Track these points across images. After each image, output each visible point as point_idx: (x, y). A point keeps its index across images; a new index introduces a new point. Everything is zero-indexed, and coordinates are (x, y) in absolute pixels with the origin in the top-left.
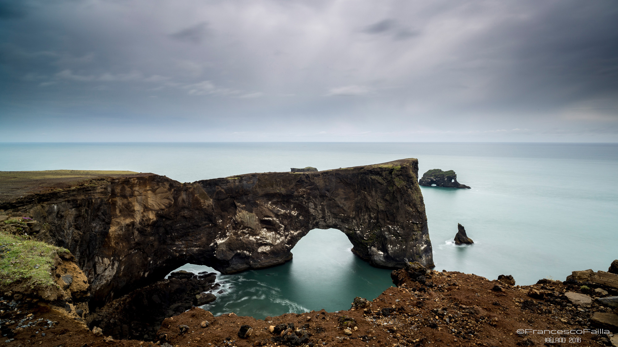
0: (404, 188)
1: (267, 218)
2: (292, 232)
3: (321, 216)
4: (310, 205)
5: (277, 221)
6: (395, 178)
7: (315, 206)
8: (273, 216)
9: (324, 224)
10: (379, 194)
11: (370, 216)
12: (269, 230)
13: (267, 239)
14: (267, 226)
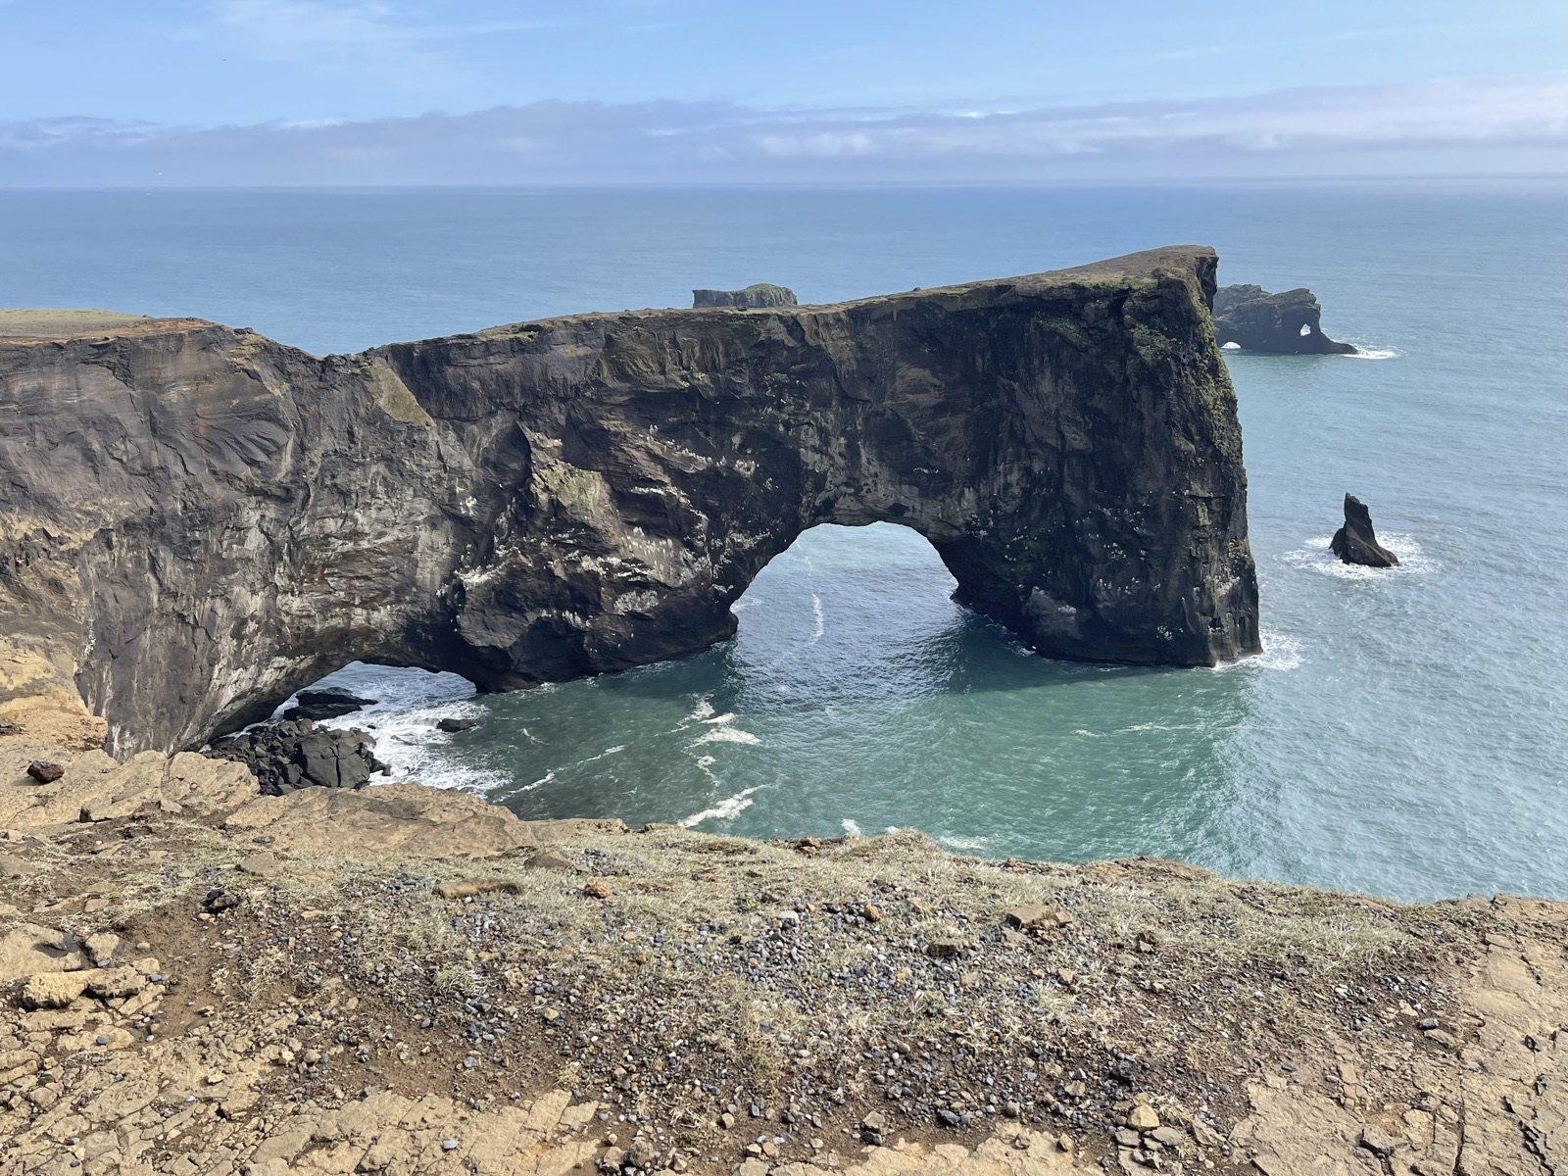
0: (1168, 364)
1: (645, 487)
2: (738, 538)
3: (841, 478)
4: (803, 437)
5: (683, 500)
6: (1134, 327)
7: (820, 440)
8: (667, 480)
9: (856, 506)
10: (1067, 388)
11: (1028, 470)
12: (653, 531)
13: (645, 567)
14: (646, 518)
